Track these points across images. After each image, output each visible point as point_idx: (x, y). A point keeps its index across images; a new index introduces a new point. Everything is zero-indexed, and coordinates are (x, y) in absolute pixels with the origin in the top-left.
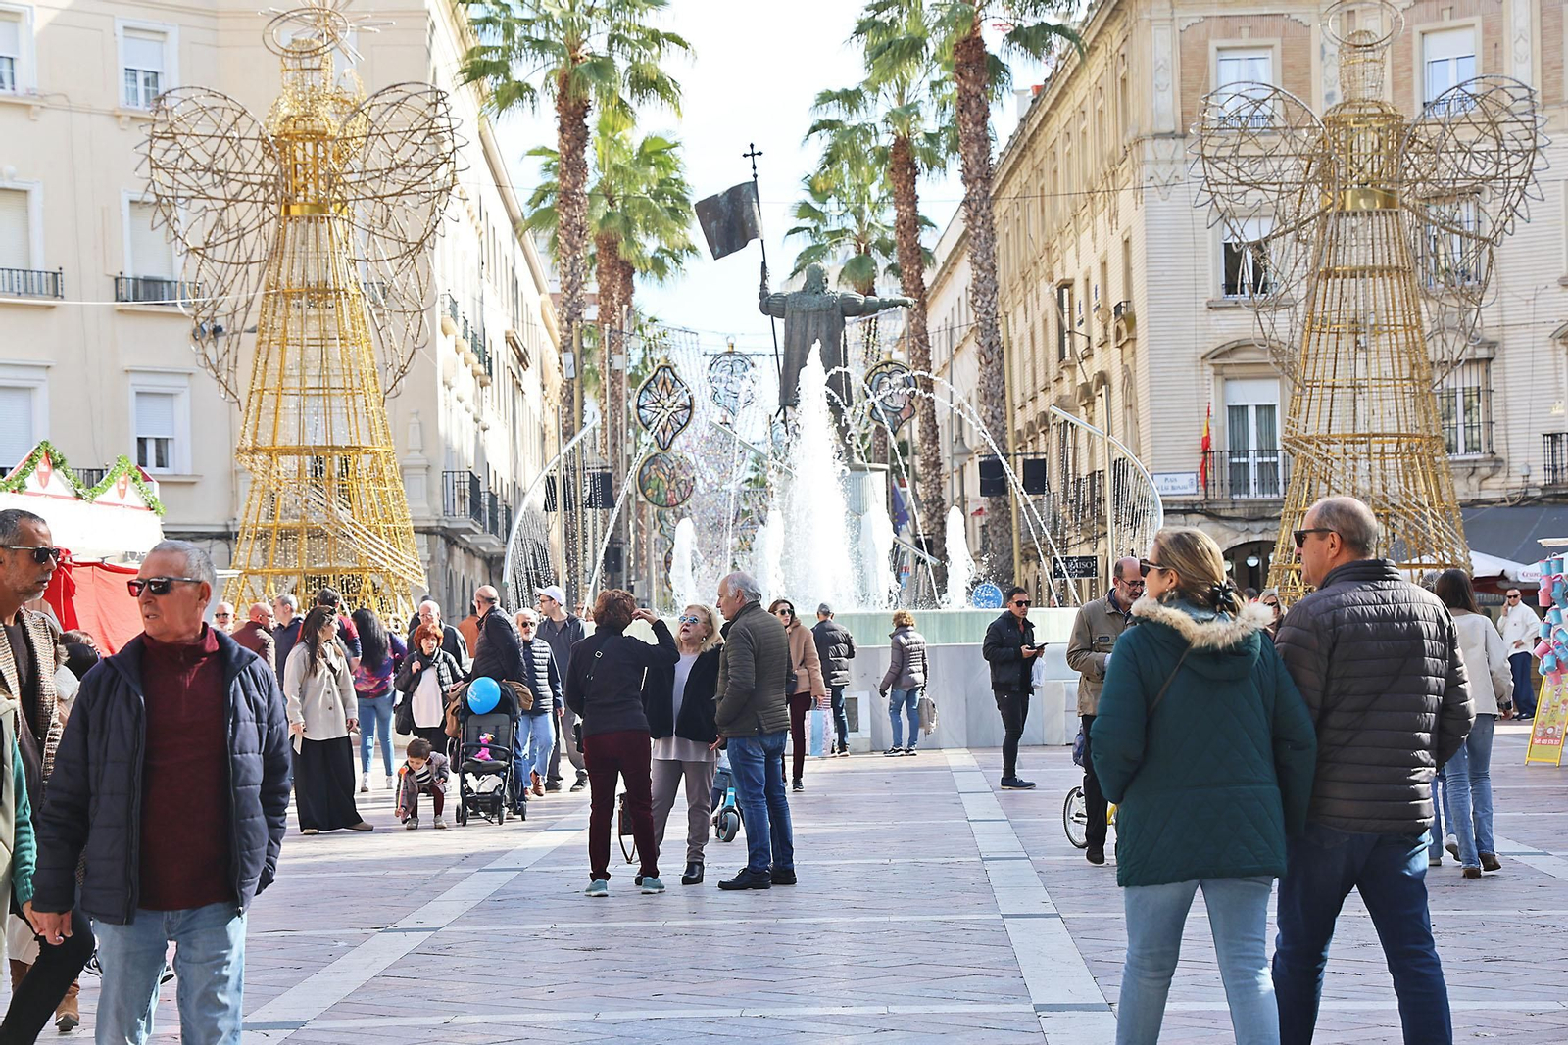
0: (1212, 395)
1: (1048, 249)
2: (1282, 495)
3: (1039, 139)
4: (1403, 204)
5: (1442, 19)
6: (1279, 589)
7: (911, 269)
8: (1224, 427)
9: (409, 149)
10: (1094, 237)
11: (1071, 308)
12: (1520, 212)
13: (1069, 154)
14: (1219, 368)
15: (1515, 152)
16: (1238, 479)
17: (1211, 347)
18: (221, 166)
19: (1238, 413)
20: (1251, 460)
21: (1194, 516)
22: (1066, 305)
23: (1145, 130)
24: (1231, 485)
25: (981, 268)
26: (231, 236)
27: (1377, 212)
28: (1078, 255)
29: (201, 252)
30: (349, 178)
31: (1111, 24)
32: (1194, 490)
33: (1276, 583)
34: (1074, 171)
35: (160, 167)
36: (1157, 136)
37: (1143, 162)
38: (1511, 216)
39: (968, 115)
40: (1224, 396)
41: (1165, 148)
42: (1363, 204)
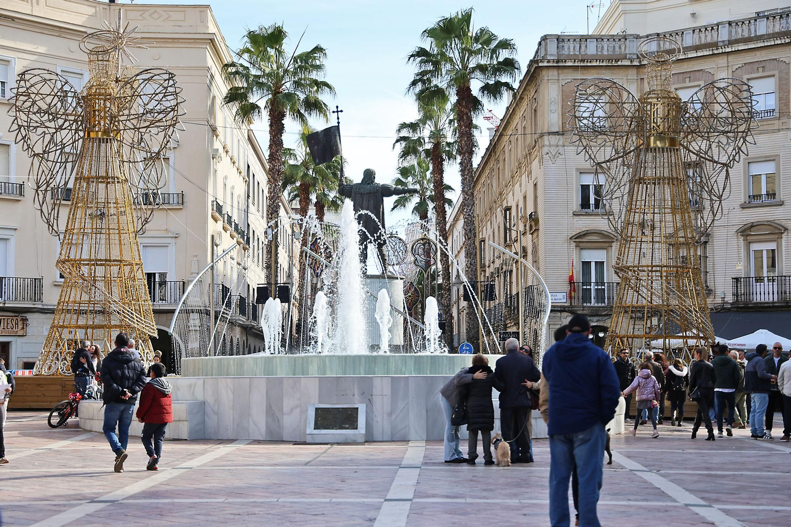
0: (574, 256)
1: (501, 194)
2: (606, 304)
3: (497, 147)
4: (681, 144)
5: (685, 82)
6: (612, 348)
7: (439, 202)
8: (580, 271)
9: (154, 103)
10: (520, 186)
11: (510, 219)
12: (743, 150)
13: (510, 150)
14: (578, 243)
15: (741, 119)
16: (586, 294)
17: (574, 233)
18: (53, 110)
19: (586, 265)
20: (592, 287)
21: (565, 313)
22: (508, 218)
23: (545, 131)
24: (582, 299)
25: (467, 194)
26: (58, 148)
27: (667, 148)
28: (513, 195)
29: (41, 156)
30: (121, 118)
31: (530, 85)
32: (565, 301)
33: (610, 345)
34: (512, 157)
35: (21, 111)
36: (550, 133)
37: (543, 146)
38: (738, 152)
39: (462, 123)
40: (580, 256)
41: (554, 139)
42: (659, 144)
